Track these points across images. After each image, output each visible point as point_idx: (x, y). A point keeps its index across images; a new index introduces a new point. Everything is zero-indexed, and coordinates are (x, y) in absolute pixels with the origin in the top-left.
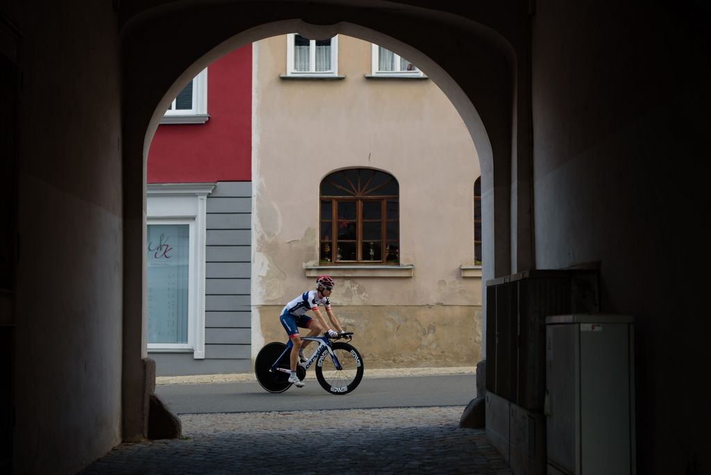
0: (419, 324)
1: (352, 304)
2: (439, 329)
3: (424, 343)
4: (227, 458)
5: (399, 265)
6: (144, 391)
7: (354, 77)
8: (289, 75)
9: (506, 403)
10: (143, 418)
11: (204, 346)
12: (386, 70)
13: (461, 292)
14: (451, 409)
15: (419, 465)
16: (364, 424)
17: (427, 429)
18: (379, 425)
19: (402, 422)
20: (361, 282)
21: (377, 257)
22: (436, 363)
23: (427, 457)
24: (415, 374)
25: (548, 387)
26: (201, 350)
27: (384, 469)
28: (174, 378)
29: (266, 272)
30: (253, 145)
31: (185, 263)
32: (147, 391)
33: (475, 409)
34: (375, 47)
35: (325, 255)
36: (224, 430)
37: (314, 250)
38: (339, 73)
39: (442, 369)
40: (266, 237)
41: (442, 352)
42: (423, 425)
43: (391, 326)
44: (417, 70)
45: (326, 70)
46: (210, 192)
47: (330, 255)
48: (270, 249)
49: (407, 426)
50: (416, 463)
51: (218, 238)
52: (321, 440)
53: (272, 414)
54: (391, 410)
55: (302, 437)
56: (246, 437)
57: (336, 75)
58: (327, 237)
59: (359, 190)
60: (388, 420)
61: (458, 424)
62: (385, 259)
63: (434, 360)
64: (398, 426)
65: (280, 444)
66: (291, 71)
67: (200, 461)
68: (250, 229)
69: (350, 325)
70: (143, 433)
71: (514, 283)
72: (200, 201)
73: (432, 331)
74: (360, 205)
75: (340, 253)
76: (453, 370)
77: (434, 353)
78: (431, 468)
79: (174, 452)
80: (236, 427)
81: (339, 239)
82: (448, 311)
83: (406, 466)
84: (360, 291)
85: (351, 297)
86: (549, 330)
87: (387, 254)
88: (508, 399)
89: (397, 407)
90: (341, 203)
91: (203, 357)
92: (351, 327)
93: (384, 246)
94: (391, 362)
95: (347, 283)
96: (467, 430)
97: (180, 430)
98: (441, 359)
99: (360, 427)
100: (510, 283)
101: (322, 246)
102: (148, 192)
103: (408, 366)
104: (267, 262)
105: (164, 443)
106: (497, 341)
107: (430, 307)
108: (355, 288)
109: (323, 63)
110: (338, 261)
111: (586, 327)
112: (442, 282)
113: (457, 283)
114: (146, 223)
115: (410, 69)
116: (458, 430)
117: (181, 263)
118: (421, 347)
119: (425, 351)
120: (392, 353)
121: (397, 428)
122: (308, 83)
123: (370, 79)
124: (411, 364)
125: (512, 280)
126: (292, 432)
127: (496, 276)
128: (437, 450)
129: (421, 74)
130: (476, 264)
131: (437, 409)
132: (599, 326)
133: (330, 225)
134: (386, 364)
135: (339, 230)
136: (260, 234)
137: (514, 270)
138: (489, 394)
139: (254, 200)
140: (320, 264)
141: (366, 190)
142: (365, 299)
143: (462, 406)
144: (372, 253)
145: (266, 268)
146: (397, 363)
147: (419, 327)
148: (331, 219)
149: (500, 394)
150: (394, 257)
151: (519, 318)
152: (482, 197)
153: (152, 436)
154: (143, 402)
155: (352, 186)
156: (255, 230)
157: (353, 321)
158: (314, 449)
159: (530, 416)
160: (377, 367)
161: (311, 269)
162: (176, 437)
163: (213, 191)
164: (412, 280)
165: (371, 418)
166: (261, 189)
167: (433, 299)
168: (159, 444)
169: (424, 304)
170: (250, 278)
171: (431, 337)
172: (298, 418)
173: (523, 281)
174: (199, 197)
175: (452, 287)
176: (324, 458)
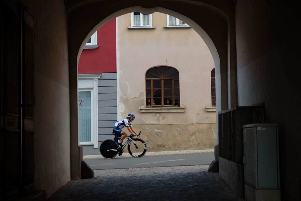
0: (189, 132)
1: (160, 124)
2: (197, 134)
3: (191, 140)
4: (114, 185)
5: (179, 107)
6: (79, 159)
7: (159, 28)
8: (132, 27)
9: (227, 161)
10: (79, 170)
11: (98, 142)
12: (173, 24)
13: (206, 118)
14: (203, 166)
15: (193, 186)
16: (169, 172)
17: (195, 173)
18: (175, 172)
19: (184, 171)
20: (164, 115)
21: (170, 104)
22: (196, 148)
23: (195, 183)
24: (187, 153)
25: (244, 153)
26: (97, 144)
27: (178, 188)
28: (86, 156)
29: (123, 111)
30: (117, 57)
31: (89, 108)
32: (80, 159)
33: (214, 164)
34: (168, 16)
35: (148, 103)
36: (112, 175)
37: (144, 101)
38: (153, 26)
39: (199, 150)
40: (123, 96)
41: (199, 143)
42: (193, 171)
43: (177, 133)
44: (186, 24)
45: (147, 25)
46: (99, 77)
47: (150, 103)
48: (125, 101)
49: (186, 172)
50: (191, 186)
51: (103, 97)
52: (151, 178)
53: (129, 169)
54: (178, 167)
55: (144, 177)
56: (121, 177)
57: (152, 27)
58: (149, 96)
59: (162, 75)
60: (178, 170)
61: (207, 171)
62: (174, 105)
63: (195, 147)
64: (183, 172)
65: (135, 179)
66: (132, 26)
67: (104, 186)
68: (116, 93)
69: (159, 132)
70: (79, 176)
71: (230, 112)
72: (95, 81)
73: (194, 135)
74: (163, 82)
75: (155, 102)
76: (204, 151)
77: (195, 144)
78: (198, 187)
79: (93, 183)
80: (116, 174)
81: (154, 96)
82: (201, 126)
83: (187, 187)
84: (163, 118)
85: (160, 121)
86: (245, 130)
87: (175, 102)
88: (228, 159)
89: (181, 166)
90: (154, 81)
91: (98, 147)
92: (160, 134)
93: (173, 99)
94: (177, 148)
95: (158, 115)
96: (211, 173)
97: (94, 175)
98: (198, 146)
99: (167, 173)
100: (228, 112)
101: (147, 99)
102: (79, 78)
103: (184, 150)
104: (124, 107)
105: (88, 180)
106: (223, 136)
107: (193, 124)
108: (161, 117)
109: (146, 22)
110: (154, 106)
111: (259, 128)
112: (198, 114)
113: (204, 114)
114: (79, 91)
115: (183, 24)
116: (208, 173)
117: (87, 108)
118: (189, 141)
119: (191, 143)
120: (178, 144)
121: (182, 173)
122: (140, 30)
123: (166, 28)
124: (185, 149)
125: (229, 111)
126: (139, 175)
127: (222, 110)
128: (199, 181)
129: (188, 26)
130: (212, 106)
131: (198, 166)
132: (264, 128)
133: (150, 90)
134: (175, 149)
135: (154, 93)
136: (121, 95)
137: (230, 107)
138: (220, 158)
139: (118, 80)
140: (146, 107)
141: (165, 75)
142: (165, 121)
143: (208, 165)
144: (168, 102)
145: (123, 109)
146: (179, 148)
147: (189, 133)
148: (151, 88)
149: (224, 158)
150: (177, 104)
151: (232, 126)
152: (216, 78)
153: (83, 178)
154: (79, 164)
155: (159, 74)
156: (119, 93)
157: (160, 131)
158: (149, 181)
159: (237, 165)
160: (171, 150)
161: (142, 109)
162: (92, 178)
163: (101, 77)
164: (185, 113)
165: (171, 170)
166: (120, 76)
167: (194, 121)
168: (86, 180)
169: (190, 123)
170: (117, 114)
171: (194, 137)
172: (141, 170)
173: (234, 111)
174: (95, 80)
175: (203, 116)
176: (153, 184)
